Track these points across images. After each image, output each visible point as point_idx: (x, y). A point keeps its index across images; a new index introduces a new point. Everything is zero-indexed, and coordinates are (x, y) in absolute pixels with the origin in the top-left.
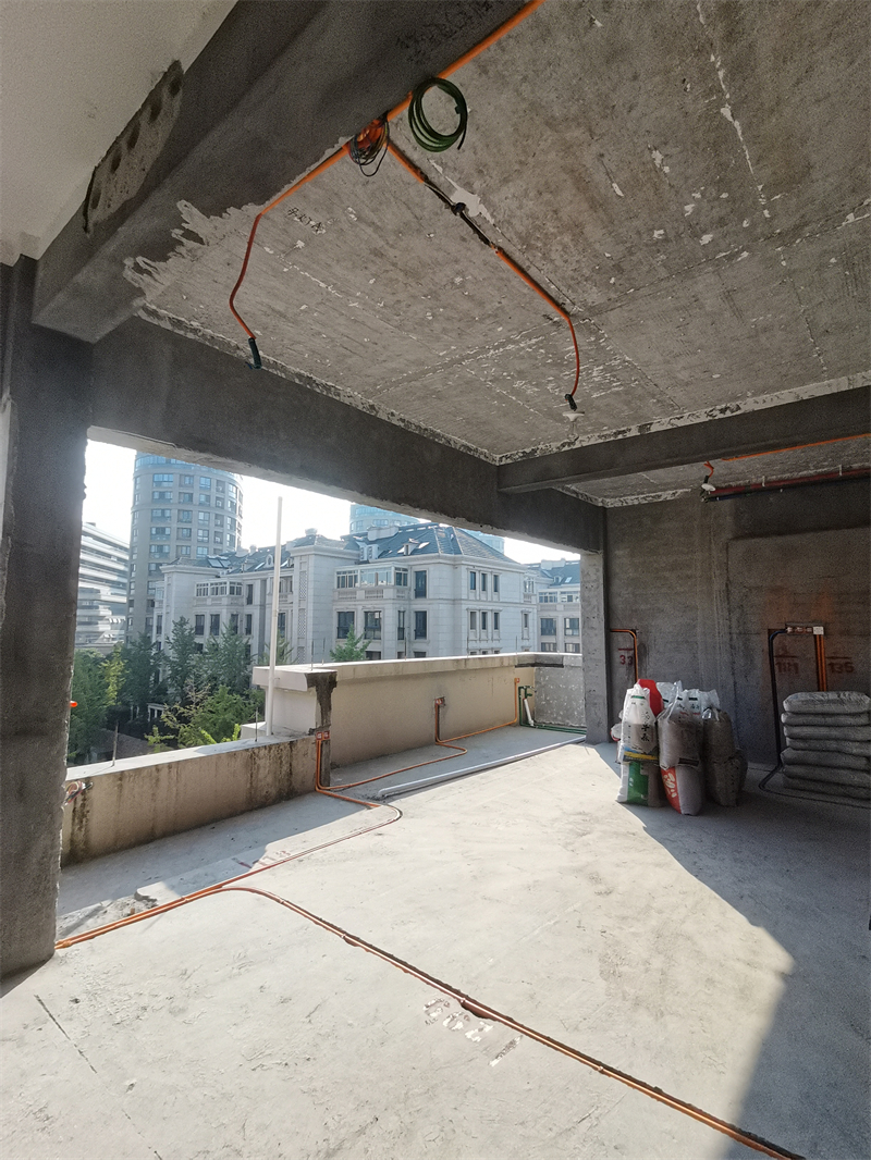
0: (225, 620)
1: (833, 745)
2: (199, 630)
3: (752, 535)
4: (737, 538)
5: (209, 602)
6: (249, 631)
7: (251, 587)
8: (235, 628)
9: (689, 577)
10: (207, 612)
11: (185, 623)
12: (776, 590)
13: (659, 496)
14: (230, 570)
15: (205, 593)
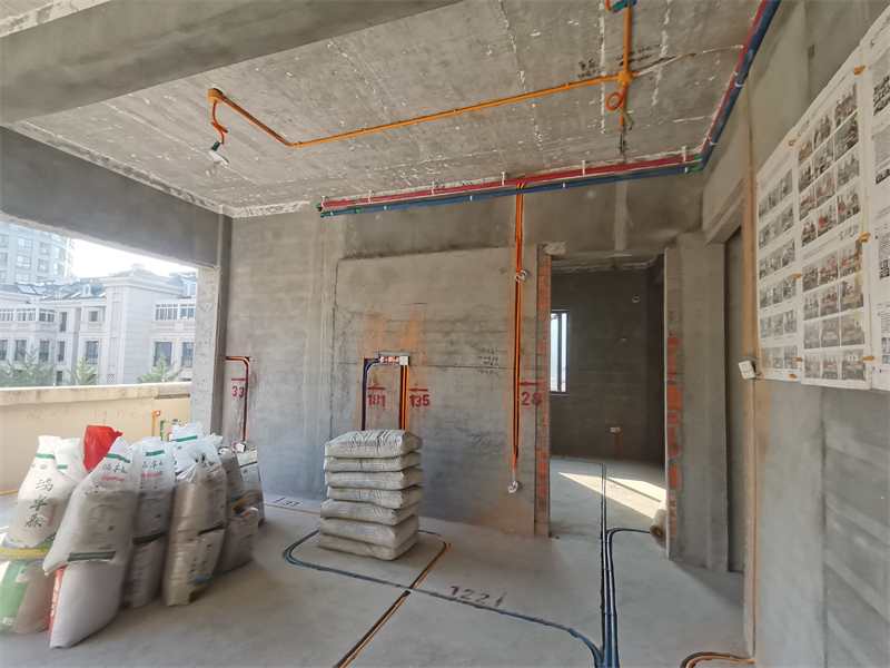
1: (365, 495)
3: (360, 256)
4: (347, 258)
5: (14, 327)
6: (61, 358)
7: (64, 314)
8: (46, 354)
9: (302, 299)
10: (11, 337)
12: (374, 316)
13: (282, 208)
14: (43, 297)
15: (9, 318)
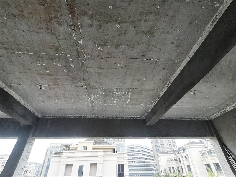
0: (176, 168)
2: (170, 172)
5: (171, 164)
6: (183, 172)
7: (179, 158)
8: (179, 171)
10: (171, 167)
11: (166, 170)
14: (173, 154)
15: (169, 161)
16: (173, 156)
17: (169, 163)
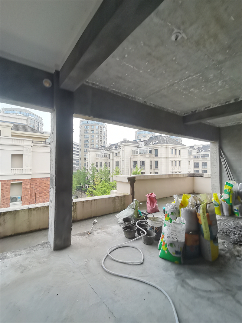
2: (97, 166)
6: (109, 166)
10: (99, 162)
11: (94, 164)
14: (104, 150)
15: (98, 156)
16: (104, 152)
17: (98, 158)
